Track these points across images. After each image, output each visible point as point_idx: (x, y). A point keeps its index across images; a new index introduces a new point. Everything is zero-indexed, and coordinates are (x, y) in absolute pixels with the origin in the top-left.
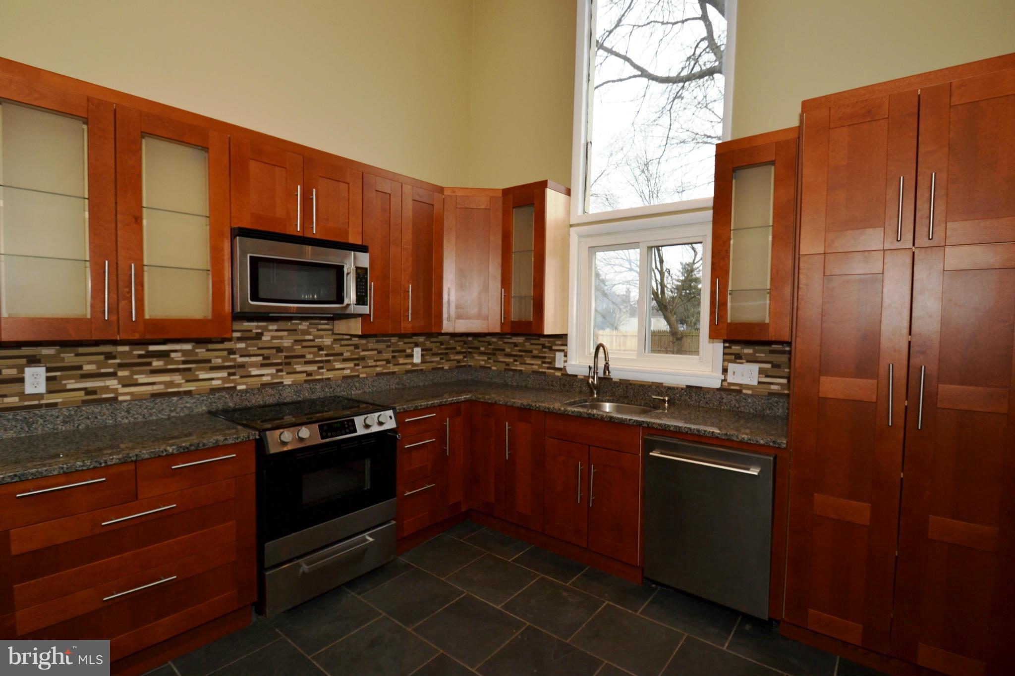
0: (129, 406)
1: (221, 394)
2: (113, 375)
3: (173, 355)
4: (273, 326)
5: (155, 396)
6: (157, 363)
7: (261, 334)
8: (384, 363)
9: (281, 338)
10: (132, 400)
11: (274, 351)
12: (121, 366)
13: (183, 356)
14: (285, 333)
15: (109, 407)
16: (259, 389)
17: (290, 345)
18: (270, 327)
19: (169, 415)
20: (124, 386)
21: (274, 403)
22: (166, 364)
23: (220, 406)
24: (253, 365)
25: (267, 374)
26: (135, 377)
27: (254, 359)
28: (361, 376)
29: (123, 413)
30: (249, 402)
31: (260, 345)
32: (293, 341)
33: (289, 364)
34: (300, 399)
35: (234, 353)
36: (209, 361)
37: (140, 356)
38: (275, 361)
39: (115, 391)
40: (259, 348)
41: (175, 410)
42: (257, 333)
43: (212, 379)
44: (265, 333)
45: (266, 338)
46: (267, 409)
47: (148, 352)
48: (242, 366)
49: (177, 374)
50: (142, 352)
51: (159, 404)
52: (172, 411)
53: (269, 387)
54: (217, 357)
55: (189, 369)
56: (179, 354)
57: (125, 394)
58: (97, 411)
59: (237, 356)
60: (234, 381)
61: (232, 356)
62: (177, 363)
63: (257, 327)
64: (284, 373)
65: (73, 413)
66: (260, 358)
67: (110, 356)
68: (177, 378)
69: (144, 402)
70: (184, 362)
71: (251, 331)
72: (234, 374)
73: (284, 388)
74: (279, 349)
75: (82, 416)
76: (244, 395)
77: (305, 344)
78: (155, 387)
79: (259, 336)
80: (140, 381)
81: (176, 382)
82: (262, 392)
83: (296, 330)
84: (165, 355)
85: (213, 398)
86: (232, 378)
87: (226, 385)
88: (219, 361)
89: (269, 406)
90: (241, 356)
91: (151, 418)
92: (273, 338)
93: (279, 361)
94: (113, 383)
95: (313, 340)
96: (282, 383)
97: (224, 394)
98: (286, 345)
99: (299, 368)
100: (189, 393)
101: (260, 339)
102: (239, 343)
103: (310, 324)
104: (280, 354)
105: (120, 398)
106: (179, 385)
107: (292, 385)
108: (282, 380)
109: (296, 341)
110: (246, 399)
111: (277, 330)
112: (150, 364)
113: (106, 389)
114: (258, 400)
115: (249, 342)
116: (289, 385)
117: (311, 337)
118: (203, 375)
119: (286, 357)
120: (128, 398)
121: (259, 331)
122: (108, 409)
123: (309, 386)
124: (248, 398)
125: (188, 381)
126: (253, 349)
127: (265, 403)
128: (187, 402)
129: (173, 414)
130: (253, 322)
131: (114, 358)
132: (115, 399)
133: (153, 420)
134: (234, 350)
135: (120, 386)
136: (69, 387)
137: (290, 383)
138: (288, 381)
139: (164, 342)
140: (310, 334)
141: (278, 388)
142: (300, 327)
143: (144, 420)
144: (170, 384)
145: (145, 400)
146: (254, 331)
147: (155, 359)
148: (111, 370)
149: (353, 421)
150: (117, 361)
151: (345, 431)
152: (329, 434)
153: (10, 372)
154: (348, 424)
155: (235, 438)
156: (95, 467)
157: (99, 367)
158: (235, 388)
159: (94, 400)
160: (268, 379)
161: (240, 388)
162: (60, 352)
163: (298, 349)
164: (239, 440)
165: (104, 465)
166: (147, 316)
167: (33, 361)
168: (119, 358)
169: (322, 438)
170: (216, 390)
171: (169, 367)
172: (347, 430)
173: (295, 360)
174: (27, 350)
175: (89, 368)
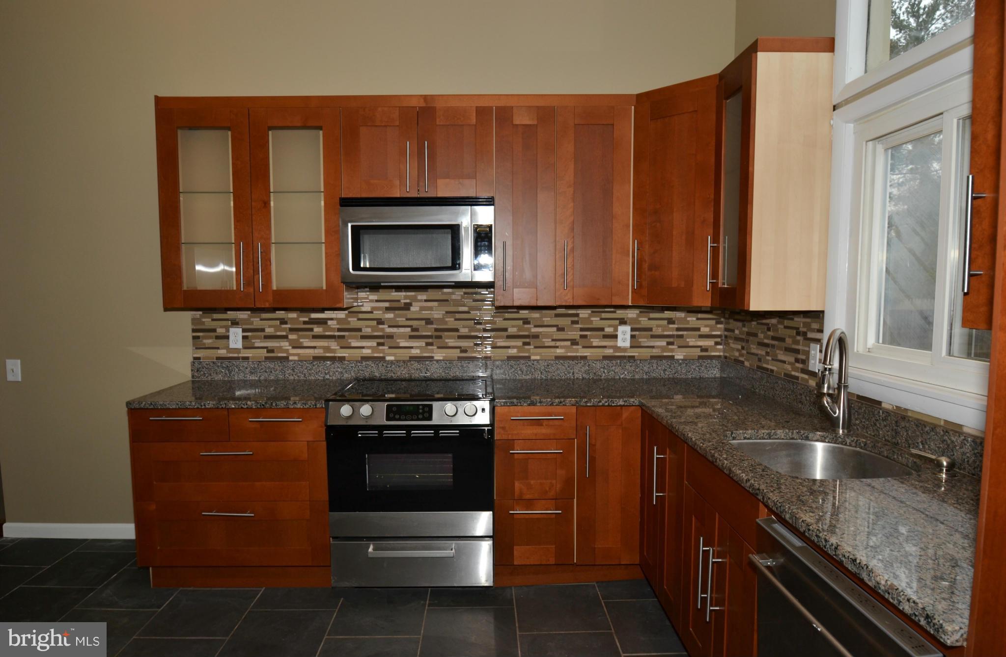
0: (294, 365)
1: (368, 363)
2: (286, 337)
3: (330, 322)
4: (422, 296)
5: (316, 358)
6: (318, 330)
7: (410, 304)
8: (569, 343)
9: (431, 309)
10: (298, 361)
11: (423, 322)
12: (292, 330)
13: (338, 324)
14: (436, 304)
15: (280, 364)
16: (404, 362)
17: (440, 316)
18: (419, 297)
19: (324, 377)
20: (294, 348)
21: (419, 377)
22: (324, 331)
23: (367, 375)
24: (402, 336)
25: (417, 348)
26: (301, 340)
27: (402, 330)
28: (533, 358)
29: (290, 371)
30: (394, 373)
31: (409, 317)
32: (444, 312)
33: (440, 337)
34: (450, 377)
35: (383, 324)
36: (360, 330)
37: (305, 323)
38: (424, 334)
39: (287, 351)
40: (407, 319)
41: (329, 373)
42: (405, 304)
43: (363, 348)
44: (413, 303)
45: (415, 308)
46: (413, 383)
47: (310, 319)
48: (390, 337)
49: (333, 340)
50: (307, 319)
51: (316, 366)
52: (326, 374)
53: (415, 361)
54: (367, 327)
55: (343, 337)
56: (335, 322)
57: (295, 354)
58: (272, 366)
59: (385, 327)
60: (383, 351)
61: (381, 326)
62: (333, 330)
63: (406, 297)
64: (434, 348)
65: (256, 366)
66: (409, 329)
67: (283, 321)
68: (333, 345)
69: (305, 363)
70: (339, 330)
71: (399, 301)
72: (382, 345)
73: (431, 363)
74: (429, 321)
75: (262, 369)
76: (389, 366)
77: (458, 316)
78: (316, 351)
79: (407, 307)
80: (305, 344)
81: (332, 348)
82: (407, 365)
83: (447, 300)
84: (323, 322)
85: (361, 365)
86: (381, 348)
87: (376, 355)
88: (369, 330)
89: (414, 380)
90: (390, 326)
91: (310, 378)
92: (422, 309)
93: (430, 334)
94: (285, 344)
95: (468, 312)
96: (432, 357)
97: (370, 363)
98: (436, 316)
99: (451, 342)
100: (342, 359)
101: (409, 309)
102: (387, 313)
104: (429, 326)
105: (291, 358)
106: (334, 351)
107: (443, 360)
108: (433, 355)
109: (447, 312)
110: (392, 371)
111: (426, 301)
112: (311, 330)
113: (280, 349)
114: (404, 372)
115: (397, 312)
116: (437, 361)
117: (465, 309)
118: (354, 343)
119: (436, 330)
120: (296, 358)
121: (408, 301)
122: (279, 366)
123: (460, 364)
124: (393, 370)
125: (342, 348)
126: (401, 321)
127: (411, 376)
128: (338, 367)
129: (327, 377)
130: (402, 292)
131: (286, 323)
132: (286, 359)
133: (312, 380)
134: (383, 321)
135: (290, 348)
136: (257, 345)
137: (441, 358)
138: (439, 355)
139: (322, 310)
140: (464, 306)
141: (424, 363)
142: (454, 297)
143: (305, 379)
144: (327, 349)
145: (305, 361)
146: (403, 301)
147: (316, 326)
148: (284, 333)
149: (431, 407)
150: (288, 326)
151: (418, 417)
152: (397, 417)
153: (221, 331)
154: (423, 409)
155: (303, 404)
156: (198, 408)
157: (276, 331)
158: (383, 358)
159: (272, 357)
160: (415, 352)
161: (388, 358)
162: (250, 317)
163: (451, 322)
164: (307, 406)
165: (203, 407)
166: (274, 288)
167: (235, 323)
168: (290, 324)
169: (388, 419)
170: (365, 358)
171: (327, 333)
172: (421, 416)
173: (446, 333)
174: (231, 314)
175: (269, 331)
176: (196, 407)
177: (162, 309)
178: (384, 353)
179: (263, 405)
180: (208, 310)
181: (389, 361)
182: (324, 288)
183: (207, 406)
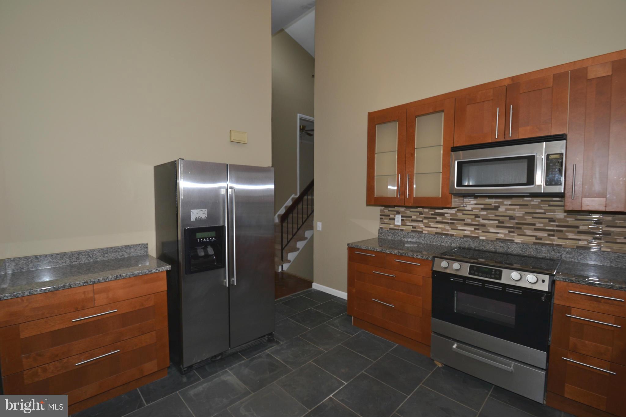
0: (425, 236)
1: (467, 239)
2: (422, 221)
3: (446, 215)
4: (508, 202)
5: (437, 233)
6: (439, 219)
7: (499, 207)
9: (514, 210)
10: (428, 234)
11: (508, 218)
12: (425, 218)
13: (451, 216)
14: (518, 207)
15: (418, 235)
16: (492, 241)
17: (521, 215)
18: (505, 203)
19: (441, 244)
20: (426, 227)
21: (502, 252)
22: (443, 219)
23: (466, 246)
24: (492, 226)
25: (502, 233)
26: (430, 223)
27: (492, 222)
29: (423, 239)
30: (484, 247)
31: (497, 214)
32: (524, 213)
33: (520, 228)
34: (526, 255)
35: (479, 217)
36: (464, 220)
37: (432, 214)
38: (508, 225)
39: (422, 228)
40: (496, 216)
41: (443, 242)
42: (495, 206)
43: (465, 230)
44: (501, 206)
45: (502, 209)
46: (497, 255)
47: (435, 213)
48: (484, 225)
49: (448, 225)
50: (433, 213)
51: (437, 238)
52: (442, 242)
53: (500, 241)
54: (468, 218)
55: (453, 223)
56: (449, 215)
57: (426, 230)
58: (414, 235)
59: (480, 219)
60: (478, 233)
61: (477, 219)
62: (448, 219)
63: (495, 202)
64: (515, 234)
65: (406, 234)
66: (497, 222)
67: (421, 213)
68: (447, 227)
69: (431, 235)
70: (451, 219)
71: (490, 204)
72: (478, 229)
73: (512, 244)
74: (512, 218)
75: (409, 236)
76: (481, 242)
77: (535, 215)
78: (438, 230)
79: (496, 208)
80: (432, 226)
81: (447, 229)
82: (494, 243)
83: (527, 205)
84: (442, 215)
85: (463, 240)
86: (477, 231)
87: (473, 235)
88: (470, 220)
89: (499, 253)
90: (483, 219)
91: (433, 243)
92: (507, 210)
93: (512, 225)
94: (421, 225)
95: (544, 213)
96: (513, 240)
97: (469, 239)
98: (517, 215)
99: (528, 232)
100: (452, 235)
101: (497, 210)
102: (482, 211)
103: (542, 201)
104: (512, 221)
105: (424, 232)
106: (448, 231)
107: (521, 243)
108: (513, 239)
109: (526, 213)
110: (483, 245)
111: (510, 205)
112: (436, 218)
113: (419, 227)
114: (491, 247)
115: (489, 211)
116: (517, 243)
117: (542, 211)
118: (460, 227)
119: (517, 223)
120: (426, 232)
121: (497, 205)
122: (417, 236)
123: (534, 247)
124: (484, 245)
125: (452, 229)
126: (492, 216)
127: (496, 250)
128: (449, 240)
129: (443, 244)
130: (493, 199)
131: (422, 214)
132: (422, 232)
133: (434, 244)
134: (479, 215)
135: (424, 227)
136: (407, 224)
137: (520, 242)
138: (518, 240)
139: (442, 208)
140: (541, 208)
141: (506, 243)
142: (532, 203)
143: (430, 243)
144: (444, 229)
145: (431, 234)
146: (493, 205)
147: (438, 216)
148: (421, 219)
149: (501, 271)
150: (424, 216)
151: (491, 276)
152: (476, 273)
153: (392, 216)
154: (495, 272)
155: (421, 256)
156: (373, 251)
157: (417, 218)
158: (478, 238)
159: (415, 231)
160: (501, 236)
161: (481, 238)
162: (405, 210)
163: (529, 219)
164: (423, 258)
165: (376, 251)
166: (414, 196)
167: (398, 213)
168: (424, 214)
169: (470, 273)
170: (466, 236)
171: (444, 221)
172: (493, 276)
173: (525, 226)
174: (396, 209)
175: (414, 217)
176: (373, 250)
177: (366, 205)
178: (478, 234)
179: (402, 254)
180: (387, 206)
181: (481, 239)
182: (440, 196)
183: (377, 251)
